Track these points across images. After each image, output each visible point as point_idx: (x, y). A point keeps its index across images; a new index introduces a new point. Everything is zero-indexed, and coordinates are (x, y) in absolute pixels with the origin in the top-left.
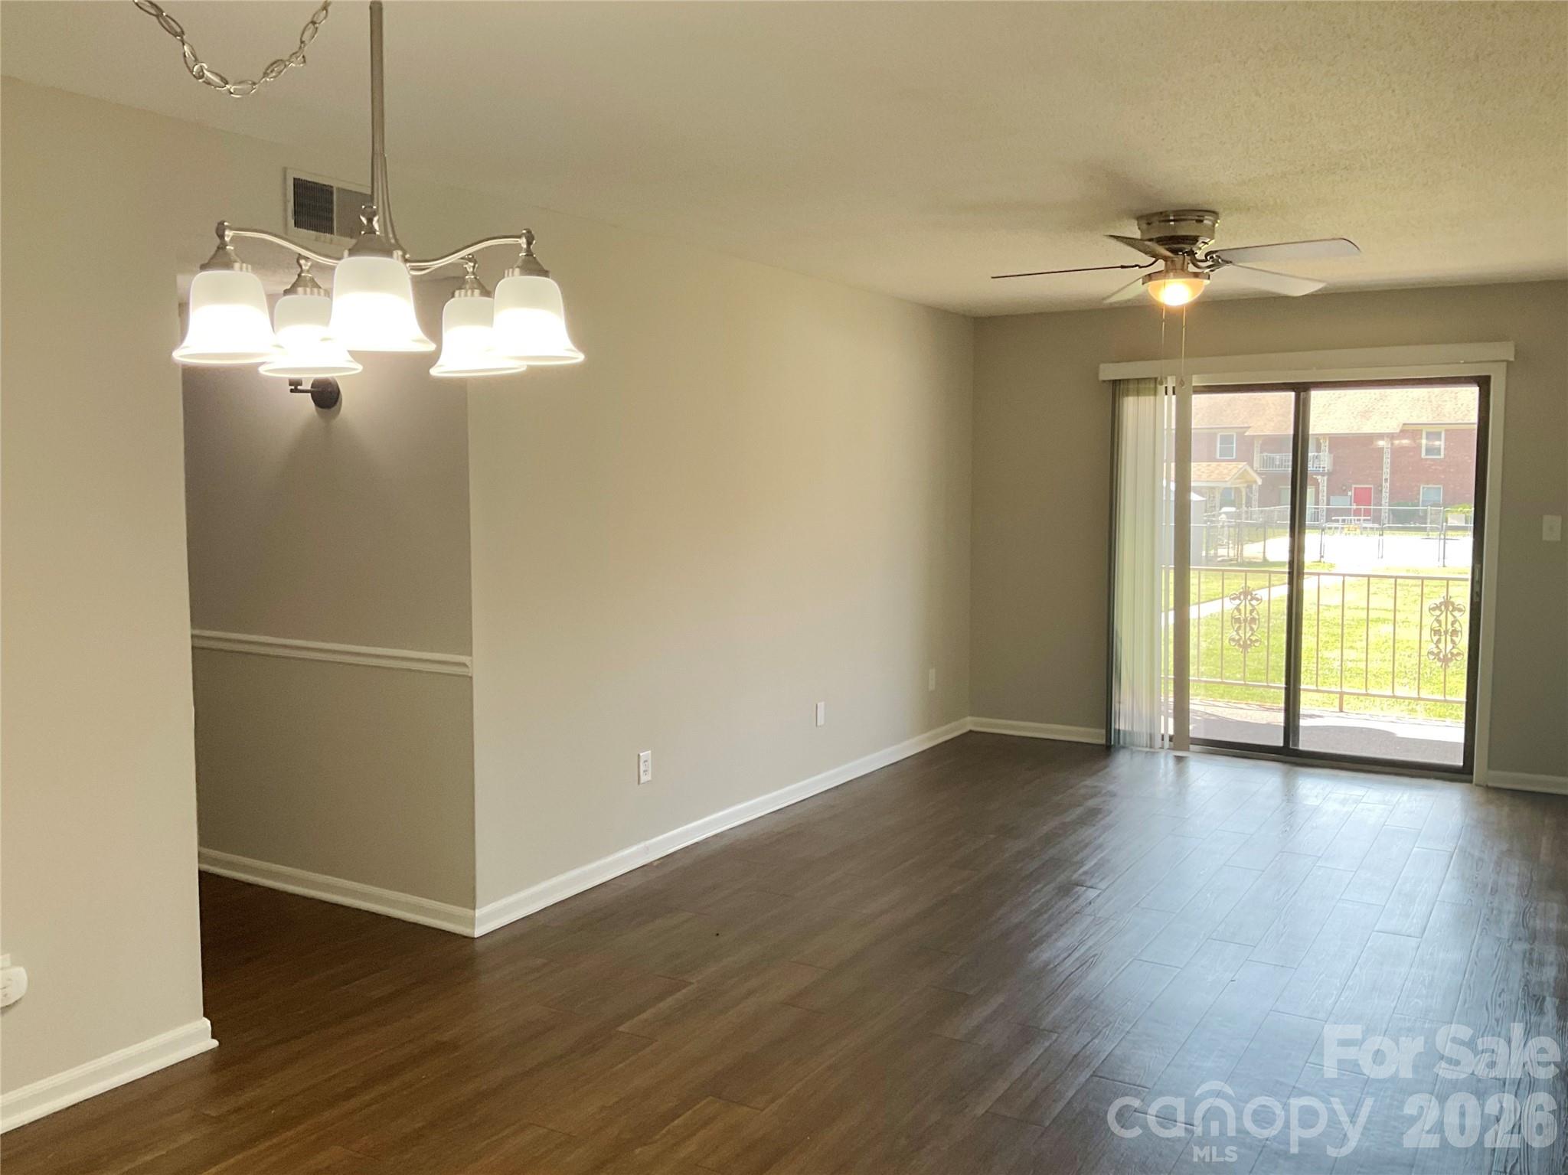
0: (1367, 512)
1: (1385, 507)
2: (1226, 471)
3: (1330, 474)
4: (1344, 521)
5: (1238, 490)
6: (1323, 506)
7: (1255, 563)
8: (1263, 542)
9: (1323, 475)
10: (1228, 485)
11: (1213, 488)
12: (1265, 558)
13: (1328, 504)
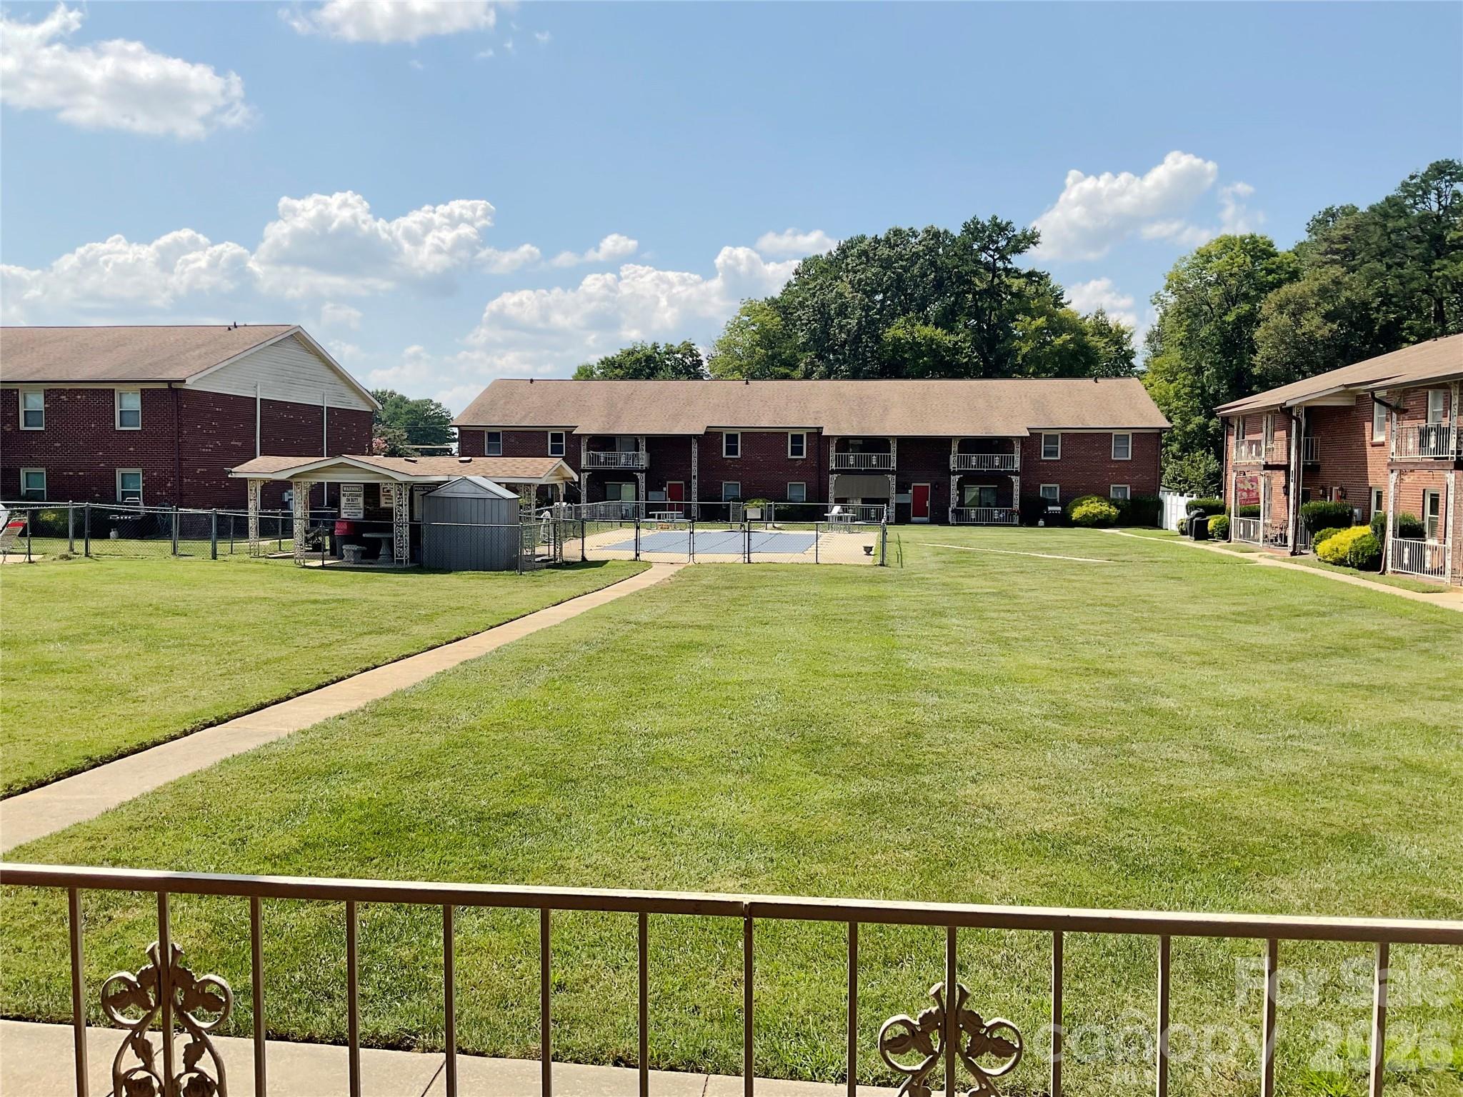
0: (679, 508)
1: (695, 502)
2: (541, 467)
3: (646, 471)
4: (659, 515)
5: (554, 486)
6: (643, 501)
7: (573, 563)
8: (580, 540)
9: (641, 472)
10: (543, 482)
11: (529, 485)
12: (584, 558)
13: (647, 499)
